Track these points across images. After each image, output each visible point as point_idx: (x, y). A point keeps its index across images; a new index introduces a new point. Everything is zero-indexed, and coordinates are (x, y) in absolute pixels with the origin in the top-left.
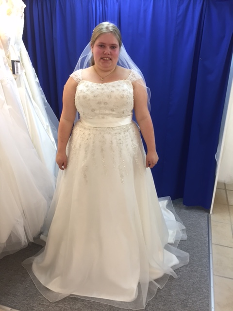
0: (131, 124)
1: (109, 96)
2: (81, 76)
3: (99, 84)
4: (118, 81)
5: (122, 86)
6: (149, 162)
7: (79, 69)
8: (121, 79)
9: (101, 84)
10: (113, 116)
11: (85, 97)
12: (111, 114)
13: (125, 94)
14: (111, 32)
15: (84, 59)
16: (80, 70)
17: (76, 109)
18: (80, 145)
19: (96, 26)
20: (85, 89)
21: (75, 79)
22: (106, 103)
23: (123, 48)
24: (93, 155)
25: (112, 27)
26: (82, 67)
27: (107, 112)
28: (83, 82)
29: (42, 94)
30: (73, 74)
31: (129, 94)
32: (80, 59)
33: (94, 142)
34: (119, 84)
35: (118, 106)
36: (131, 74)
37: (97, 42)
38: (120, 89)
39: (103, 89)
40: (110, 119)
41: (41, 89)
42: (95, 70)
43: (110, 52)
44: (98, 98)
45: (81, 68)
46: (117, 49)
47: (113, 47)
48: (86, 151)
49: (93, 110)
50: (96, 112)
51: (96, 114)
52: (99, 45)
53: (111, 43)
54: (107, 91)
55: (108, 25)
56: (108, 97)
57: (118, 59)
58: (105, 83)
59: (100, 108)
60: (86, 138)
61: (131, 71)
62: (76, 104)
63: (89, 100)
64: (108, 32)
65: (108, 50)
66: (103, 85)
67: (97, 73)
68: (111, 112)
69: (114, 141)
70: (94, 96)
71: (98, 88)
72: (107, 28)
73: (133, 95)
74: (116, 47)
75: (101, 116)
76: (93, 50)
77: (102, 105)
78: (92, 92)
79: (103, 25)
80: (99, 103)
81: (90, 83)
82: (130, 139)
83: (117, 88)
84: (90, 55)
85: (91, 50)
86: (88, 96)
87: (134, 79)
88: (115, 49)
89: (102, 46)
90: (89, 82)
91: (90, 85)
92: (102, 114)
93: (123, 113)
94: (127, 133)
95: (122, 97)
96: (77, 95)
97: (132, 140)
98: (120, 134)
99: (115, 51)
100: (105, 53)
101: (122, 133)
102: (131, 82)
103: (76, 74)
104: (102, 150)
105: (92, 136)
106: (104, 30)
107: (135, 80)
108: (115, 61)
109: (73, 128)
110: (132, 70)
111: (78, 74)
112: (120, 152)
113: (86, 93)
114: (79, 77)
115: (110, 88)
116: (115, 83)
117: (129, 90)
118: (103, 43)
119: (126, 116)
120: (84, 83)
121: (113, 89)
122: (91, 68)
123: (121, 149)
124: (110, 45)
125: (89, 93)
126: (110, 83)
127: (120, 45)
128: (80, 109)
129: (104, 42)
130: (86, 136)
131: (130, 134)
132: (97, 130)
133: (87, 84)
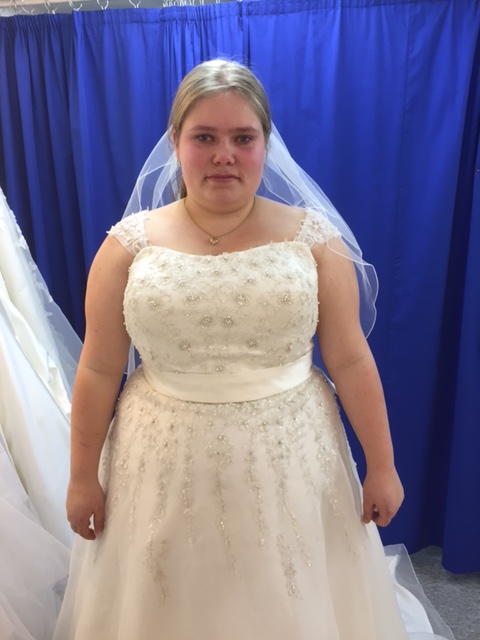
0: (310, 381)
1: (240, 298)
2: (143, 232)
3: (204, 257)
4: (266, 247)
5: (284, 264)
6: (374, 506)
7: (137, 211)
8: (279, 239)
9: (209, 257)
10: (253, 361)
11: (155, 304)
12: (247, 355)
13: (296, 287)
14: (234, 88)
15: (152, 179)
16: (143, 215)
17: (127, 339)
18: (143, 465)
19: (184, 74)
20: (156, 275)
21: (125, 244)
22: (228, 322)
23: (275, 139)
24: (187, 502)
25: (236, 72)
26: (147, 204)
27: (234, 350)
28: (151, 252)
29: (38, 280)
30: (118, 225)
31: (306, 289)
32: (141, 179)
33: (188, 458)
34: (272, 254)
35: (269, 331)
36: (308, 222)
37: (189, 126)
38: (277, 271)
39: (217, 274)
40: (244, 372)
41: (35, 267)
42: (190, 214)
43: (235, 157)
44: (202, 306)
45: (144, 208)
46: (258, 144)
47: (243, 137)
48: (162, 487)
49: (184, 346)
50: (194, 350)
51: (195, 359)
52: (197, 137)
53: (236, 123)
54: (234, 281)
55: (223, 66)
56: (237, 300)
57: (262, 175)
58: (226, 255)
59: (209, 340)
60: (161, 443)
61: (305, 213)
62: (126, 323)
63: (171, 312)
64: (224, 90)
65: (227, 149)
66: (217, 260)
67: (196, 224)
68: (246, 350)
69: (261, 452)
70: (189, 300)
71: (202, 270)
72: (219, 77)
73: (317, 292)
74: (251, 138)
75: (211, 364)
76: (178, 154)
77: (217, 328)
78: (182, 285)
79: (205, 71)
80: (206, 321)
81: (171, 255)
82: (312, 435)
83: (268, 269)
84: (172, 165)
85: (175, 154)
86: (165, 299)
87: (319, 239)
88: (251, 144)
89: (206, 137)
90: (168, 251)
91: (172, 261)
92: (214, 358)
93: (289, 350)
94: (301, 417)
95: (285, 301)
96: (128, 295)
97: (317, 439)
98: (278, 423)
99: (249, 150)
100: (216, 160)
101: (287, 421)
102: (308, 249)
103: (126, 227)
104: (219, 485)
105: (181, 434)
106: (211, 85)
107: (322, 241)
108: (252, 184)
109: (119, 396)
110: (309, 210)
111: (134, 226)
112: (282, 485)
113: (161, 287)
114: (136, 235)
115: (243, 269)
116: (260, 252)
117: (305, 275)
118: (208, 128)
119: (295, 359)
120: (154, 256)
121: (254, 274)
122: (176, 206)
123: (285, 476)
124: (231, 131)
125: (169, 288)
126: (242, 255)
127: (266, 130)
128: (139, 341)
129: (211, 123)
130: (160, 432)
131: (309, 416)
132: (198, 413)
133: (163, 257)
